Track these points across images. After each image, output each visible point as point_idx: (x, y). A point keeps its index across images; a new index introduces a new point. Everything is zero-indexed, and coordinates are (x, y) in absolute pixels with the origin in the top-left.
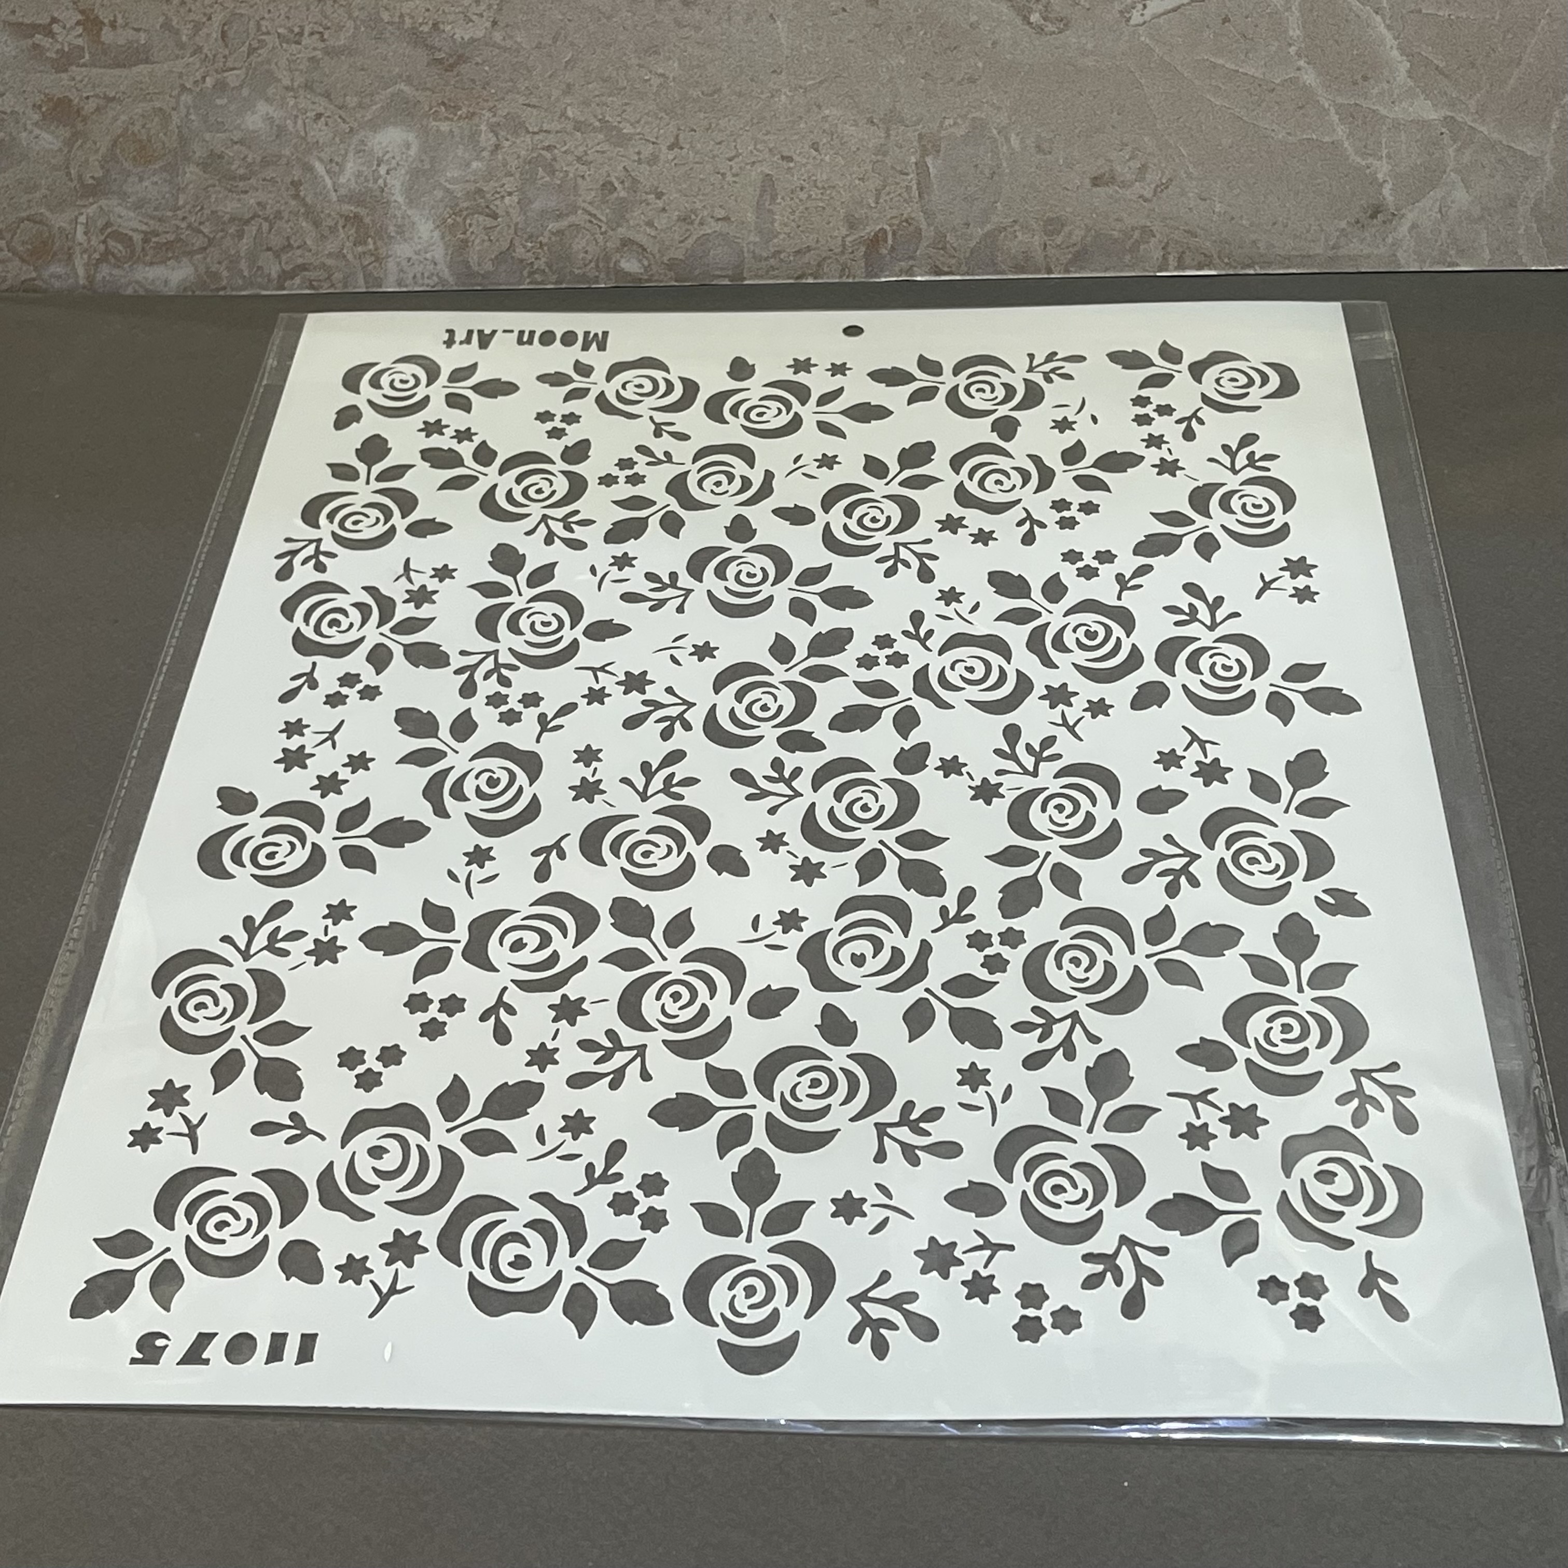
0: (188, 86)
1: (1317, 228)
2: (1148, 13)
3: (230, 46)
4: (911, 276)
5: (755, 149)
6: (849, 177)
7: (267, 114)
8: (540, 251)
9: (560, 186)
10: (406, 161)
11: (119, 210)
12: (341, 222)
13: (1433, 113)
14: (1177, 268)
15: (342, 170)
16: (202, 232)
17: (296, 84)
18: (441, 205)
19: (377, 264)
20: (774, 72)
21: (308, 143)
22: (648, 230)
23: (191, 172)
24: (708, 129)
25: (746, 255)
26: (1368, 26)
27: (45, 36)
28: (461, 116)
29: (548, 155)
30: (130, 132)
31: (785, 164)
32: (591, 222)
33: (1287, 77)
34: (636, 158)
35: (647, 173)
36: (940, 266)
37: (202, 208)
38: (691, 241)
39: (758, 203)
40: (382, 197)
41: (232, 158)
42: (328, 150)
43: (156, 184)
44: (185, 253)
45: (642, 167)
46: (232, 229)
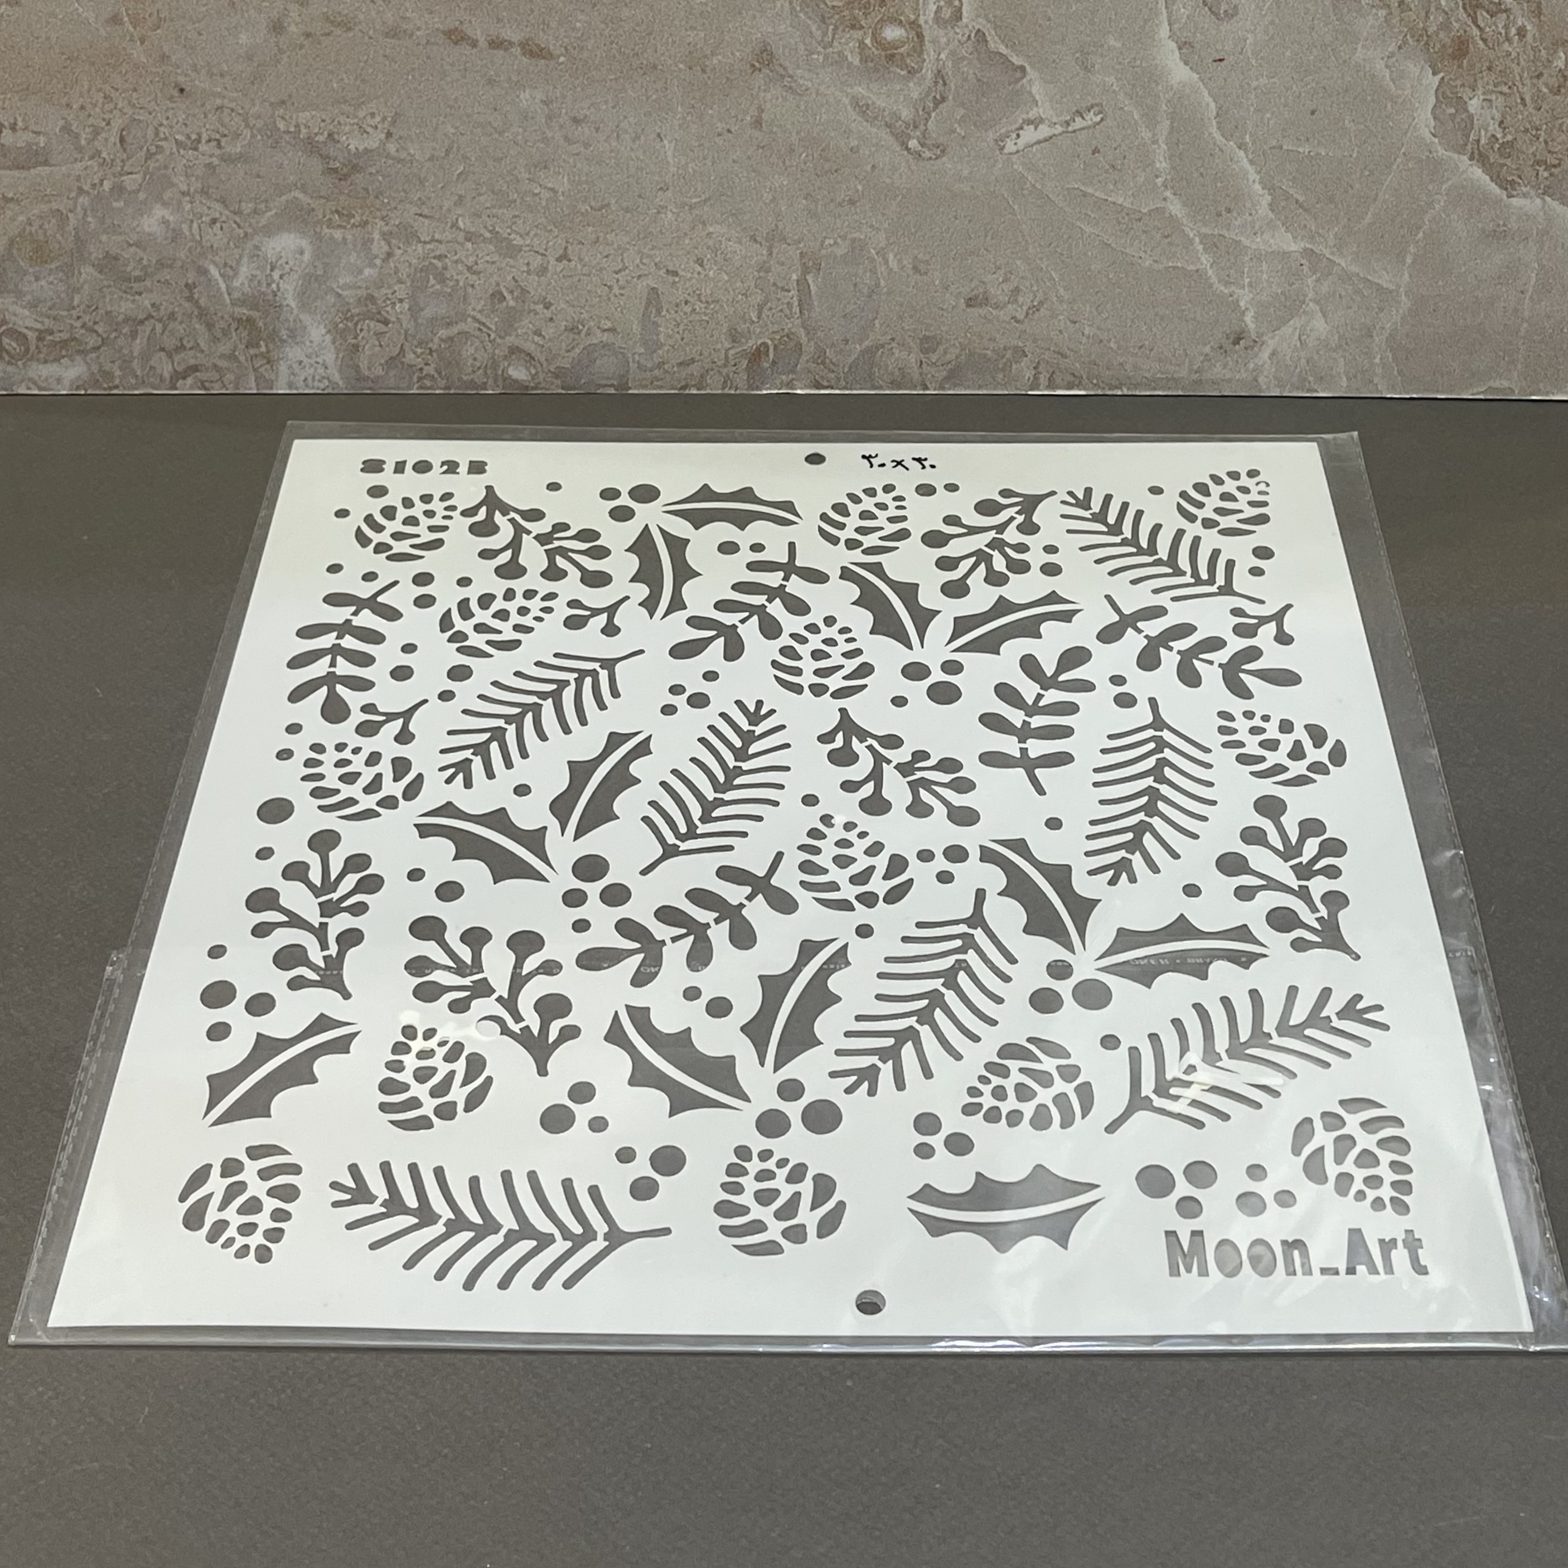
0: (86, 188)
1: (1181, 352)
2: (1021, 142)
3: (128, 150)
4: (791, 389)
5: (641, 261)
6: (732, 292)
7: (163, 217)
8: (429, 357)
9: (450, 295)
10: (300, 266)
11: (12, 308)
12: (234, 325)
13: (1293, 244)
14: (1049, 387)
15: (236, 274)
16: (96, 332)
17: (192, 190)
18: (333, 310)
19: (268, 366)
20: (661, 189)
21: (203, 247)
22: (536, 338)
23: (87, 274)
24: (595, 243)
25: (631, 365)
26: (1231, 160)
28: (353, 225)
29: (439, 264)
30: (27, 232)
31: (671, 278)
32: (480, 330)
33: (1154, 207)
34: (525, 269)
35: (536, 284)
36: (820, 381)
37: (97, 308)
38: (577, 351)
39: (643, 315)
40: (275, 302)
41: (128, 259)
42: (222, 254)
43: (52, 283)
44: (79, 352)
45: (531, 277)
46: (126, 329)
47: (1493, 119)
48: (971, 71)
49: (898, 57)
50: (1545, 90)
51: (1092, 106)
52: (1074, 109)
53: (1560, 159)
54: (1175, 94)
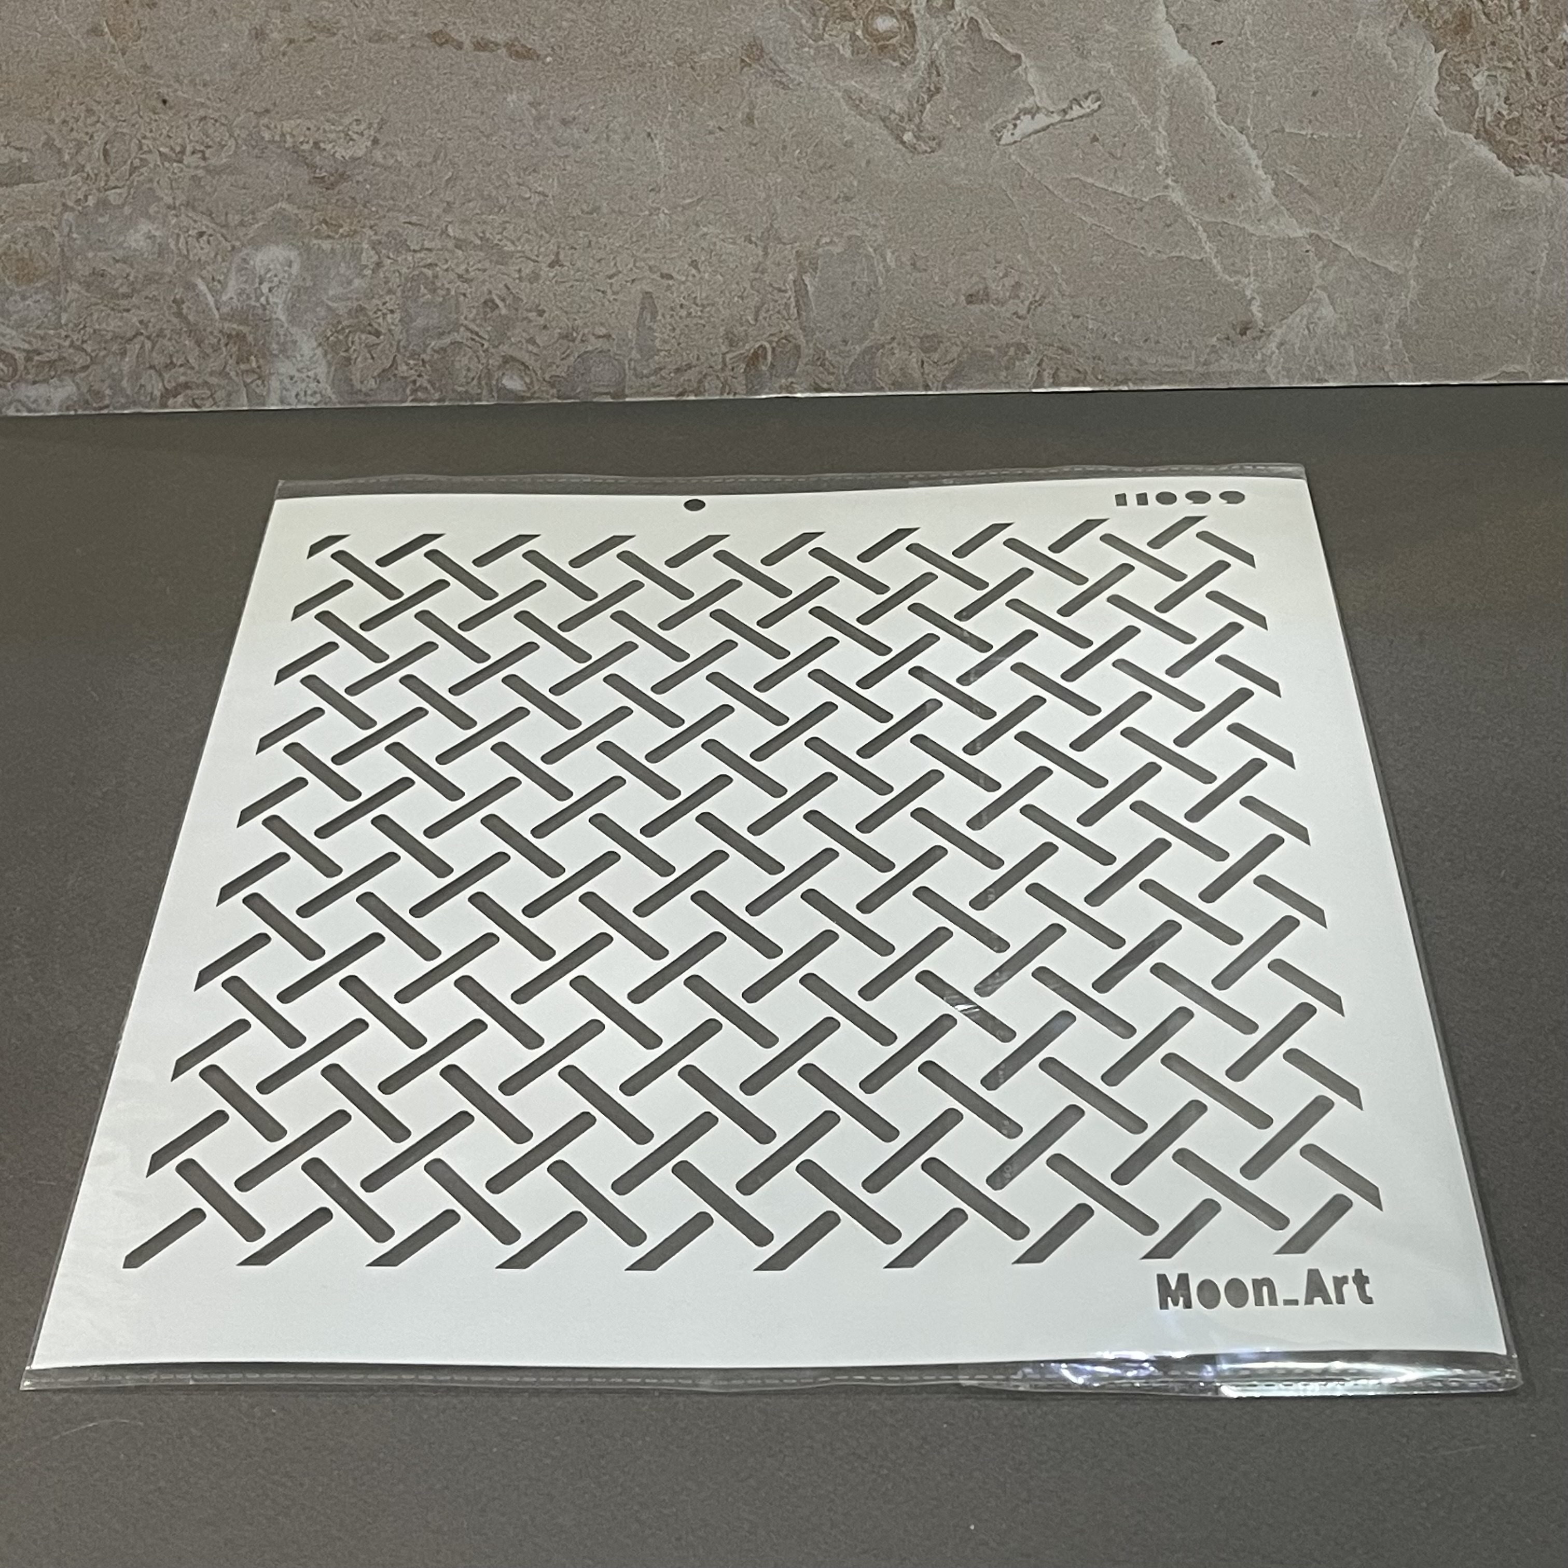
0: (70, 204)
1: (1187, 344)
2: (1018, 132)
3: (112, 164)
4: (790, 393)
5: (634, 265)
6: (728, 295)
7: (149, 232)
8: (422, 369)
9: (441, 304)
10: (289, 279)
11: (2, 328)
12: (223, 341)
13: (1299, 230)
14: (1052, 385)
15: (224, 288)
16: (85, 351)
17: (177, 203)
19: (259, 382)
20: (652, 190)
21: (190, 261)
22: (530, 347)
23: (74, 291)
24: (588, 247)
25: (627, 371)
26: (1233, 145)
28: (342, 236)
29: (429, 273)
30: (12, 250)
31: (665, 282)
32: (473, 339)
33: (1155, 195)
34: (517, 276)
35: (528, 290)
36: (820, 383)
37: (85, 327)
38: (572, 359)
39: (638, 320)
40: (264, 314)
41: (115, 276)
42: (208, 268)
43: (38, 302)
44: (66, 371)
45: (523, 285)
46: (115, 347)
47: (1498, 95)
48: (965, 60)
49: (891, 48)
50: (1551, 64)
51: (1090, 93)
52: (1071, 98)
54: (1173, 78)
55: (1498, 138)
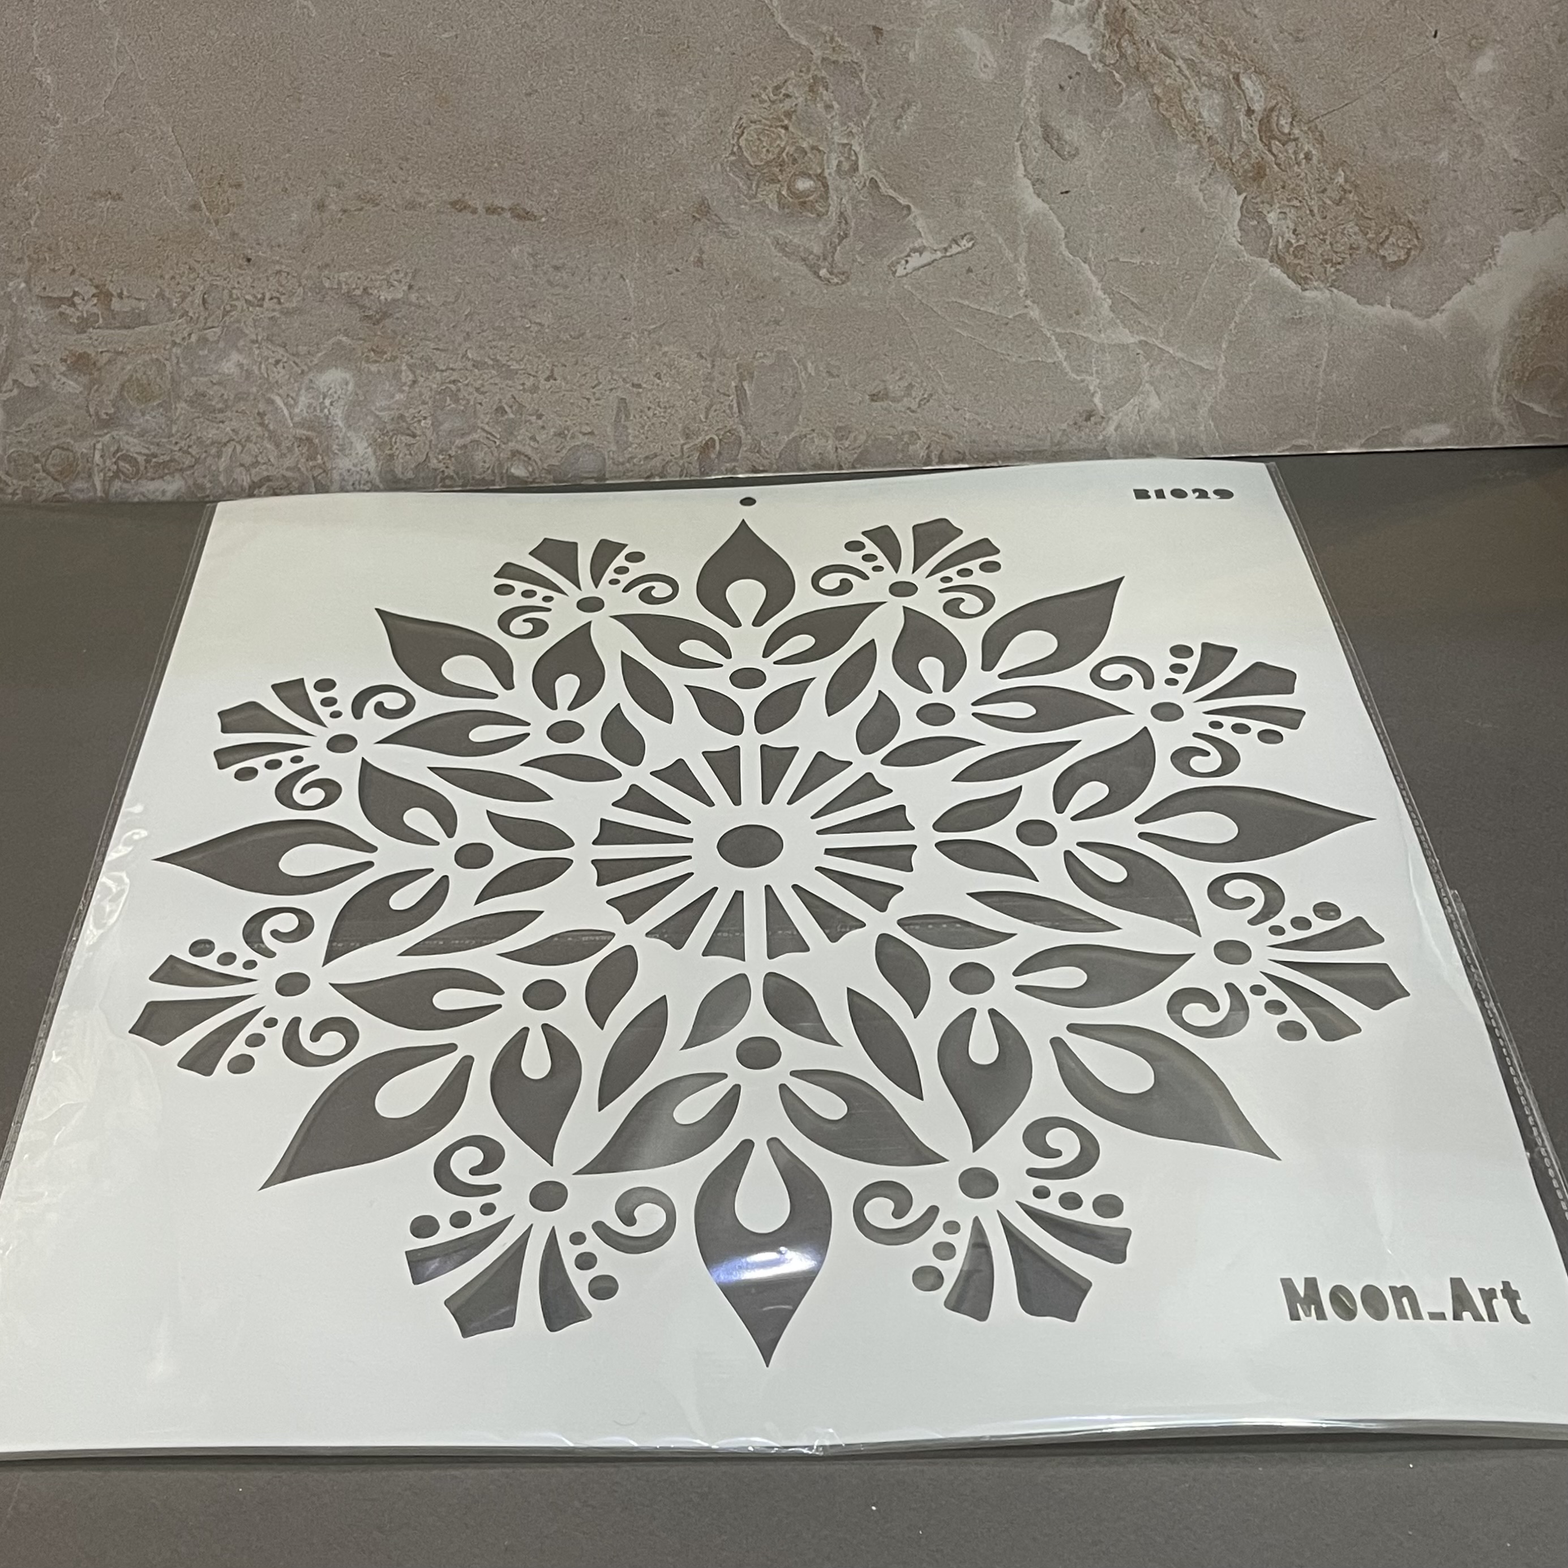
0: (178, 341)
1: (1043, 429)
2: (909, 267)
3: (209, 310)
4: (734, 473)
5: (612, 377)
6: (684, 399)
7: (238, 361)
8: (449, 461)
9: (463, 411)
10: (345, 394)
11: (127, 438)
12: (296, 445)
13: (1130, 338)
14: (938, 464)
15: (296, 403)
16: (189, 453)
17: (260, 338)
18: (373, 428)
19: (324, 475)
20: (625, 319)
21: (269, 383)
22: (532, 444)
23: (182, 408)
24: (575, 364)
25: (607, 460)
26: (1078, 272)
27: (69, 306)
28: (386, 360)
30: (134, 378)
31: (635, 390)
32: (487, 438)
33: (1017, 313)
34: (521, 388)
35: (530, 399)
36: (757, 465)
37: (190, 435)
38: (564, 451)
39: (615, 420)
40: (328, 423)
41: (212, 396)
42: (284, 388)
43: (154, 417)
44: (177, 470)
45: (526, 395)
46: (213, 451)
47: (1288, 228)
48: (867, 212)
49: (809, 203)
50: (1329, 202)
51: (965, 235)
52: (950, 238)
53: (1344, 258)
54: (1031, 221)
55: (1288, 261)
